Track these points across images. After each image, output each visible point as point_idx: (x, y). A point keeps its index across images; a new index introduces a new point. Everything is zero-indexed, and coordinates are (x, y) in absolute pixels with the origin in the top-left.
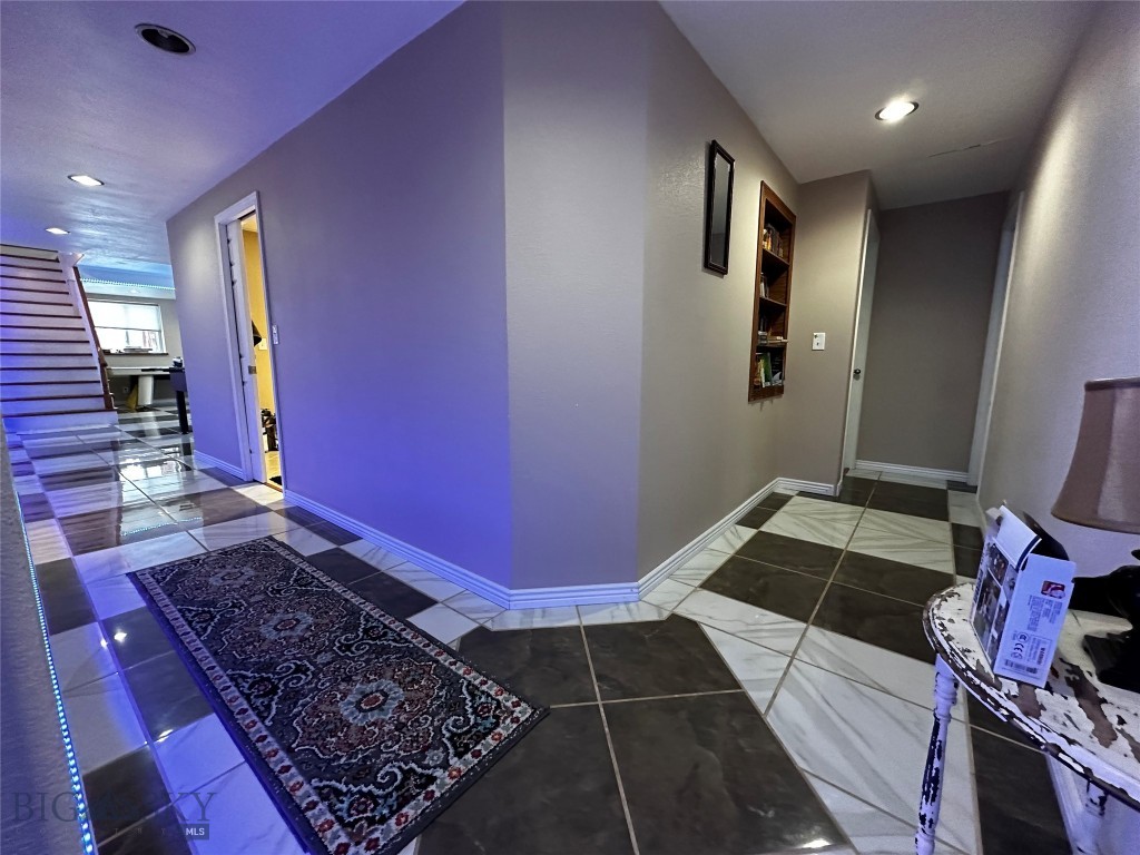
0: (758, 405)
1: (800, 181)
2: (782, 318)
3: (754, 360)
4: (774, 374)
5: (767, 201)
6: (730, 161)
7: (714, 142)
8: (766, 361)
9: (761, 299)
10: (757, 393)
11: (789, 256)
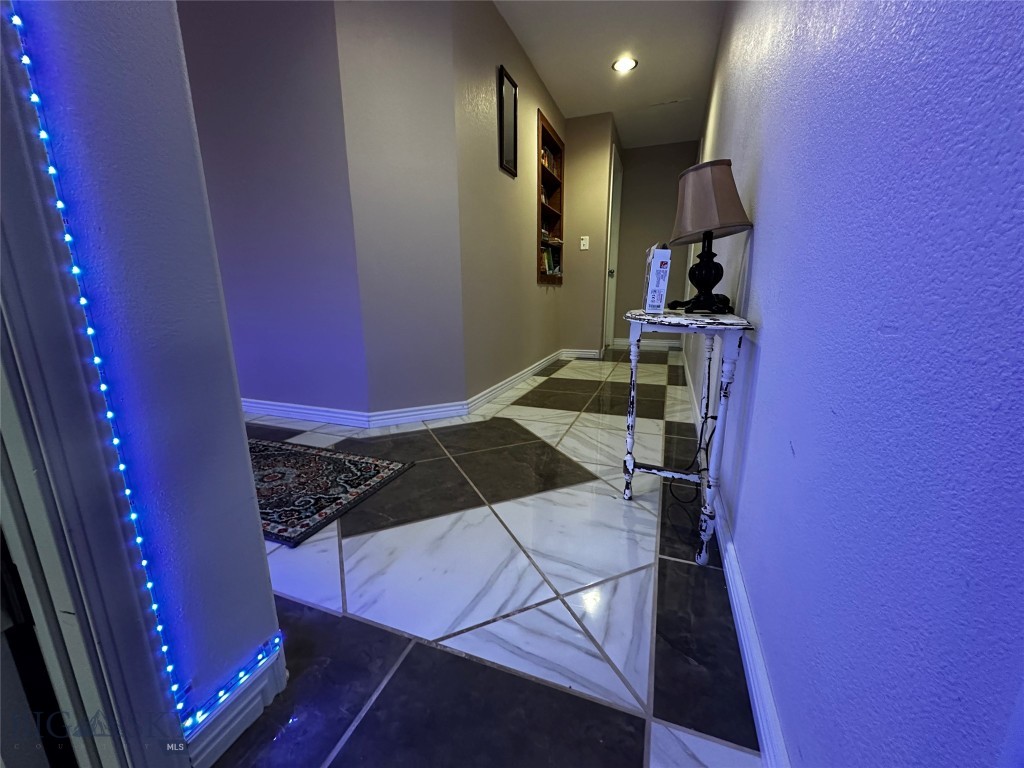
0: (544, 288)
1: (566, 117)
2: (558, 225)
3: (540, 252)
4: (555, 268)
5: (543, 127)
6: (515, 86)
7: (502, 66)
8: (548, 254)
9: (542, 204)
10: (544, 278)
11: (561, 175)
